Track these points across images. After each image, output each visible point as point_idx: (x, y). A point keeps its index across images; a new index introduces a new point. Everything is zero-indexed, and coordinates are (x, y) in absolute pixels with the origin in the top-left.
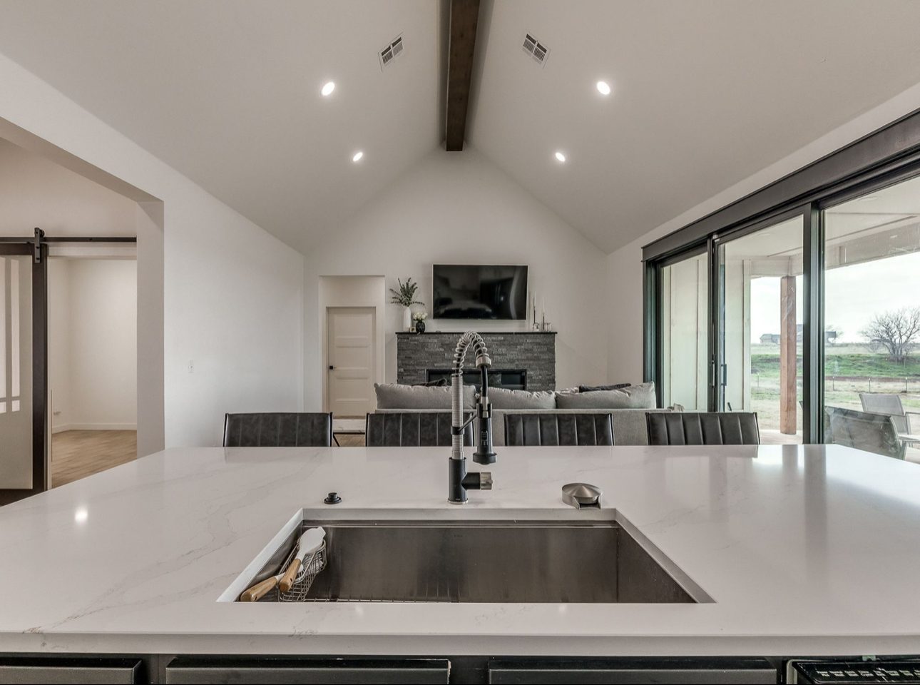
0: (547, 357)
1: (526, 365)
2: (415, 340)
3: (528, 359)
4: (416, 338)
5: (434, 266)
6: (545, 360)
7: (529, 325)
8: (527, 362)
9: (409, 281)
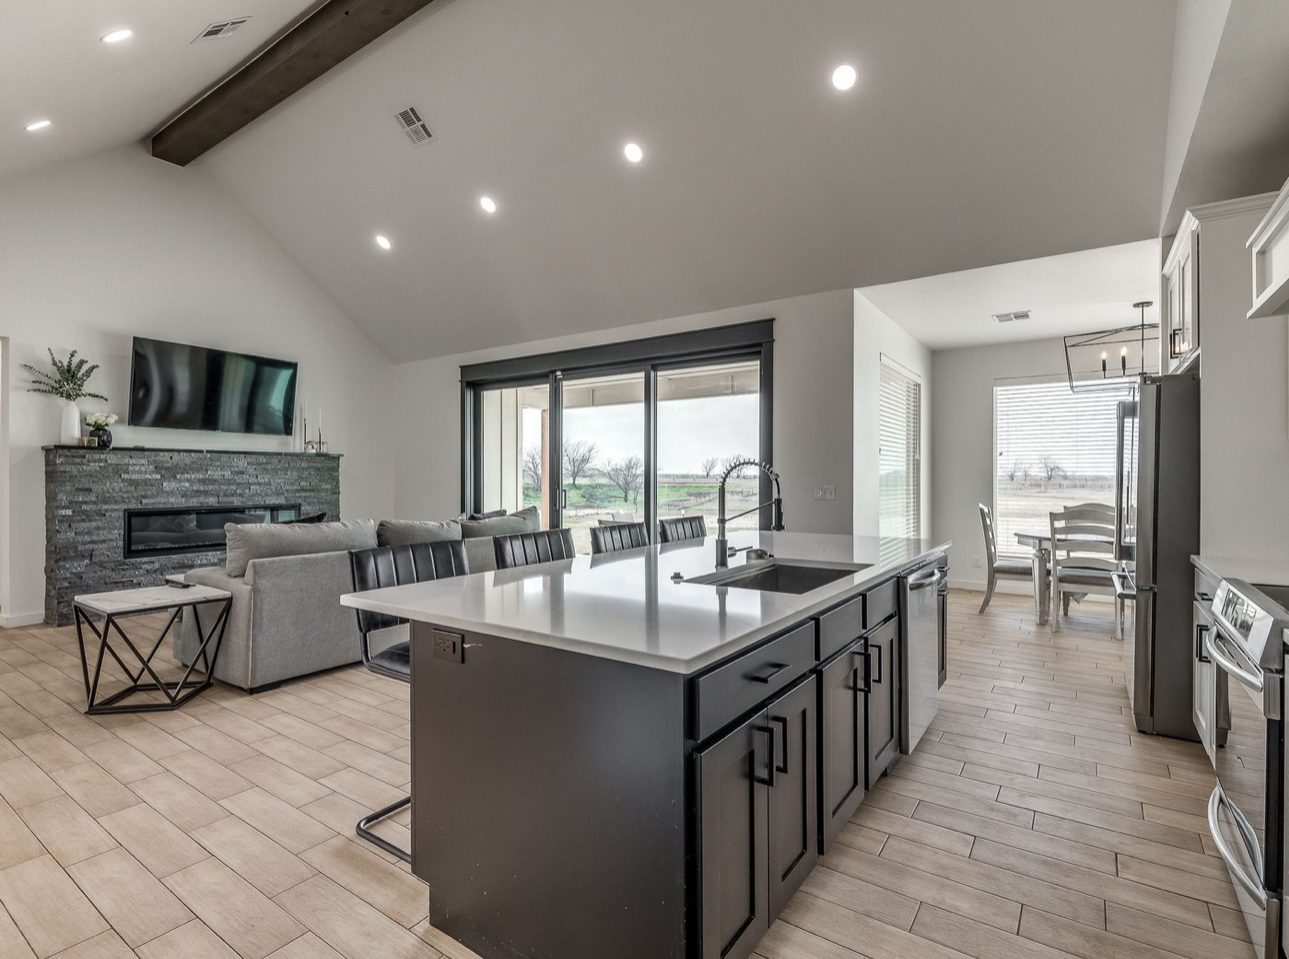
0: (329, 487)
1: (299, 497)
2: (100, 461)
3: (303, 490)
4: (103, 456)
5: (135, 338)
6: (327, 490)
7: (295, 444)
8: (303, 494)
9: (72, 356)
